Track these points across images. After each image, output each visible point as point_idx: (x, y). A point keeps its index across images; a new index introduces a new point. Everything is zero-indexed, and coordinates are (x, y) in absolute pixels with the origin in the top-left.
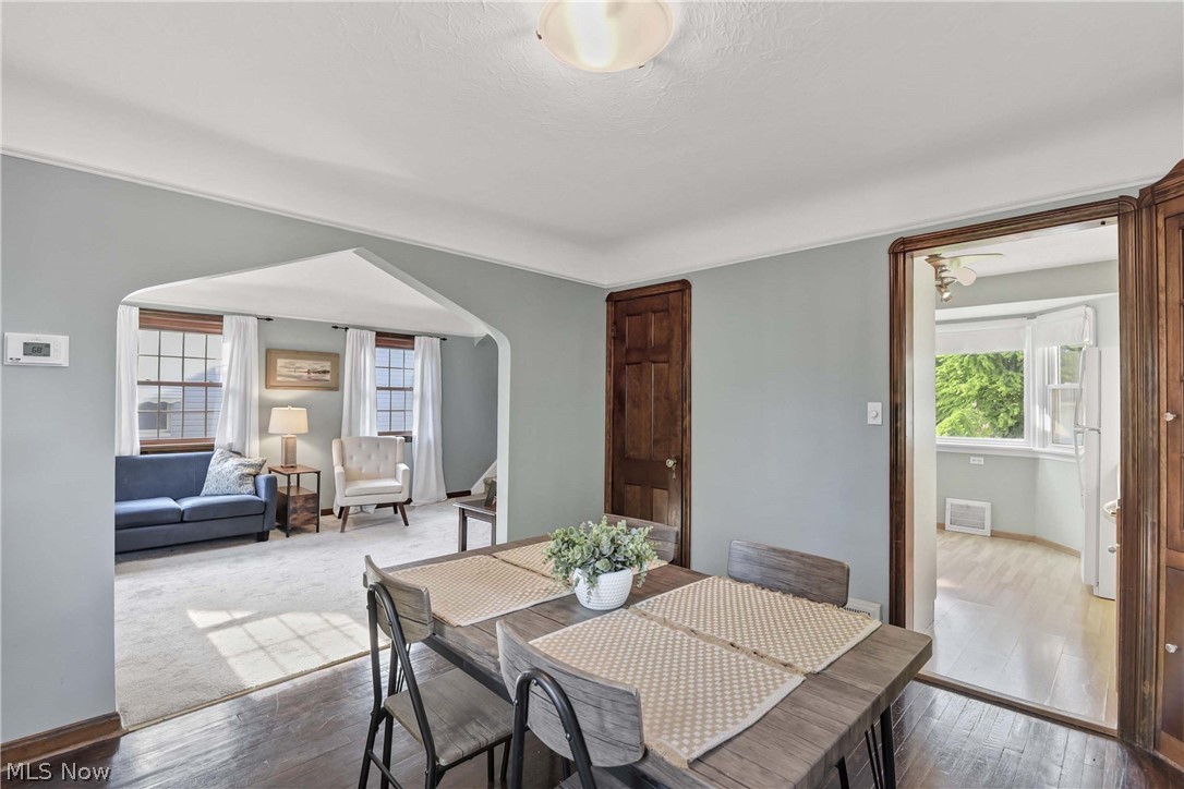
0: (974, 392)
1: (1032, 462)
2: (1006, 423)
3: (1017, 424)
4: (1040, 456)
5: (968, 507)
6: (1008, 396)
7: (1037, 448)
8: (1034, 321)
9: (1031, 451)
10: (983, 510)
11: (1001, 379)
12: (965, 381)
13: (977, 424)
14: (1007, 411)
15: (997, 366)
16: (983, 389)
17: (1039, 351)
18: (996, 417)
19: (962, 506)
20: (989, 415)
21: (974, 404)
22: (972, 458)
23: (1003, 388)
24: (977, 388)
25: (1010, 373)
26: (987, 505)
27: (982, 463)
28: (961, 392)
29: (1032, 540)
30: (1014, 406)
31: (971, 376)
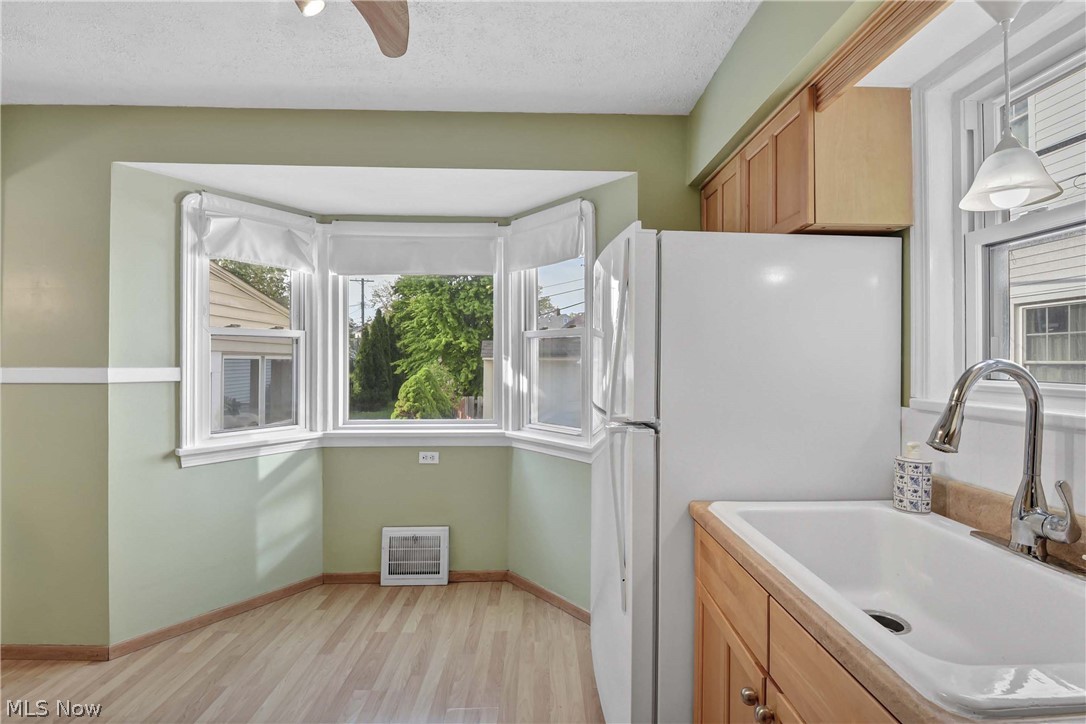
0: (440, 348)
1: (503, 454)
2: (467, 376)
3: (475, 378)
4: (514, 445)
5: (415, 539)
6: (469, 351)
7: (510, 433)
8: (507, 230)
9: (503, 437)
10: (439, 539)
11: (463, 335)
12: (434, 337)
13: (441, 380)
14: (468, 366)
15: (460, 323)
16: (448, 345)
17: (513, 276)
18: (459, 372)
19: (406, 539)
20: (454, 370)
21: (440, 360)
22: (422, 454)
23: (464, 344)
24: (443, 342)
25: (470, 329)
26: (442, 532)
27: (436, 461)
28: (430, 348)
29: (503, 578)
30: (473, 361)
31: (438, 331)
